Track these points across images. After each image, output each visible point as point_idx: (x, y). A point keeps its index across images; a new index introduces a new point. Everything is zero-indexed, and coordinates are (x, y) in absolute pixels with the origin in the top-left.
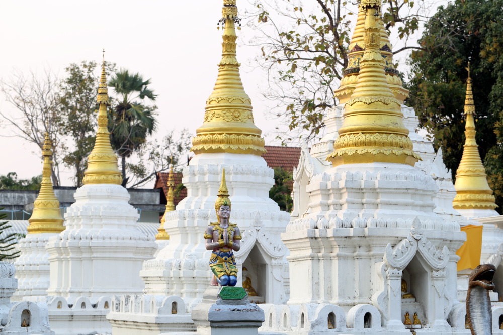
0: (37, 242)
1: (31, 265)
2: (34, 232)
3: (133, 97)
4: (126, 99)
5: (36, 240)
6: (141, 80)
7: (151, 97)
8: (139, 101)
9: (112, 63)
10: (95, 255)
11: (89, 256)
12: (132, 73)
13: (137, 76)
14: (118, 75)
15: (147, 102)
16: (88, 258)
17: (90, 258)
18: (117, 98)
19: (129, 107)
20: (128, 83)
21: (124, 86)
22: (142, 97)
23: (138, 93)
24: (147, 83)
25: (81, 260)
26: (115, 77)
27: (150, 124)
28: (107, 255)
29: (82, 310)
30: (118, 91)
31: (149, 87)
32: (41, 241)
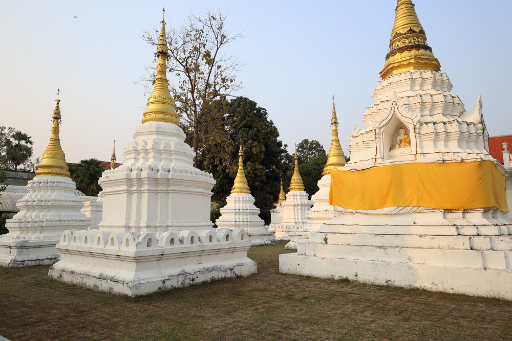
0: (48, 183)
1: (42, 201)
2: (43, 175)
3: (23, 142)
4: (19, 143)
5: (46, 181)
6: (27, 136)
7: (31, 143)
8: (25, 144)
9: (13, 128)
10: (171, 188)
11: (166, 189)
12: (23, 133)
13: (25, 134)
14: (16, 133)
15: (29, 145)
16: (165, 190)
17: (168, 191)
18: (15, 142)
19: (21, 146)
20: (20, 136)
21: (19, 138)
22: (27, 143)
23: (25, 141)
24: (30, 138)
25: (156, 192)
26: (14, 133)
27: (29, 152)
28: (183, 188)
29: (171, 247)
30: (16, 139)
31: (30, 139)
32: (51, 182)
